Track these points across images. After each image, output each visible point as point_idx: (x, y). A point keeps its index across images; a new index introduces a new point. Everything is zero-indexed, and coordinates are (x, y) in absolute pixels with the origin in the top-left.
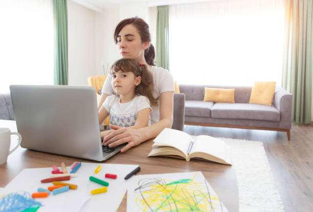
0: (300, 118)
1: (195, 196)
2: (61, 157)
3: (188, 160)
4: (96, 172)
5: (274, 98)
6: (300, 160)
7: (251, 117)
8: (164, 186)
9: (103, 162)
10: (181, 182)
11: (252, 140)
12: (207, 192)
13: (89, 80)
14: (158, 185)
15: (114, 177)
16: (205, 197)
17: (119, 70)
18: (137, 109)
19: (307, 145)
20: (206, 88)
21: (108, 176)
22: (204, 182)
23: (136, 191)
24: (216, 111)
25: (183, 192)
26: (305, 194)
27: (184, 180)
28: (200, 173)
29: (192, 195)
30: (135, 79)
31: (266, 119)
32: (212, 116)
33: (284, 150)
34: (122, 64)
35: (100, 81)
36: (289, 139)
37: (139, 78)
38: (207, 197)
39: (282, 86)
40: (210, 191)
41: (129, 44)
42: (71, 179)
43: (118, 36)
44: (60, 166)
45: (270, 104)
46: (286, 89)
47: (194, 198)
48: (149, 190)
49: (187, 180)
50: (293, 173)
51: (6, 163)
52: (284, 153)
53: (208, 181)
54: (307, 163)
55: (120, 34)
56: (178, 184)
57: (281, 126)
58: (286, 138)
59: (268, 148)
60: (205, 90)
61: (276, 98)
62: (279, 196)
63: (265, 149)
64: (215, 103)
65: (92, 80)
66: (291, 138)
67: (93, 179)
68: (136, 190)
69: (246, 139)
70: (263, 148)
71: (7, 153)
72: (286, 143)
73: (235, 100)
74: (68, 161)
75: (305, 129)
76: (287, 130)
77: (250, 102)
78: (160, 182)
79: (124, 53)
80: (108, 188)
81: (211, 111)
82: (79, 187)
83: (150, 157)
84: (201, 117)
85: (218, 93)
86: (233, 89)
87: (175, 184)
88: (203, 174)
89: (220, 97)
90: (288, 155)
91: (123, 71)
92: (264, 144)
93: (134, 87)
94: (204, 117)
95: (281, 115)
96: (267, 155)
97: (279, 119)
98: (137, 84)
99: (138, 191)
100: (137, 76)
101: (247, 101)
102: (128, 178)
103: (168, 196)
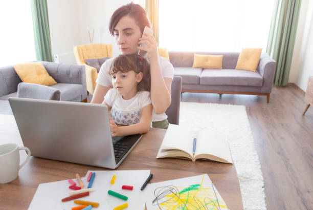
0: (279, 81)
1: (206, 205)
2: (73, 165)
3: (194, 160)
4: (112, 182)
5: (259, 65)
6: (276, 121)
7: (236, 83)
8: (177, 195)
9: (116, 169)
10: (192, 189)
11: (236, 104)
12: (215, 199)
13: (75, 49)
14: (172, 194)
15: (130, 188)
16: (215, 205)
17: (118, 71)
18: (141, 105)
19: (283, 107)
20: (195, 55)
21: (124, 188)
22: (212, 187)
23: (154, 204)
24: (205, 79)
25: (195, 200)
26: (278, 153)
27: (194, 186)
28: (206, 176)
29: (204, 204)
30: (136, 76)
31: (250, 85)
32: (200, 83)
33: (264, 113)
34: (120, 64)
35: (87, 50)
36: (268, 102)
37: (140, 75)
38: (216, 204)
39: (267, 52)
40: (218, 197)
41: (128, 39)
42: (90, 194)
43: (114, 30)
44: (75, 178)
45: (255, 70)
46: (270, 55)
47: (206, 207)
48: (166, 202)
49: (197, 185)
50: (270, 135)
51: (18, 177)
52: (263, 116)
53: (215, 185)
54: (282, 124)
55: (116, 28)
56: (190, 192)
57: (263, 90)
58: (266, 101)
59: (250, 111)
60: (195, 57)
61: (260, 65)
62: (257, 157)
63: (247, 112)
64: (203, 69)
65: (78, 50)
66: (270, 101)
67: (111, 193)
68: (153, 202)
69: (231, 104)
70: (245, 112)
71: (18, 168)
72: (265, 105)
73: (222, 66)
74: (81, 170)
75: (282, 90)
76: (268, 95)
77: (236, 67)
78: (174, 191)
79: (124, 49)
80: (128, 202)
81: (199, 78)
82: (100, 204)
83: (158, 159)
84: (190, 84)
85: (207, 60)
86: (222, 56)
87: (187, 192)
88: (210, 177)
89: (209, 63)
90: (267, 117)
91: (122, 72)
92: (246, 107)
93: (136, 85)
94: (193, 84)
95: (264, 81)
96: (248, 118)
97: (261, 84)
98: (139, 81)
99: (156, 203)
100: (138, 73)
101: (233, 67)
102: (143, 188)
103: (183, 207)
